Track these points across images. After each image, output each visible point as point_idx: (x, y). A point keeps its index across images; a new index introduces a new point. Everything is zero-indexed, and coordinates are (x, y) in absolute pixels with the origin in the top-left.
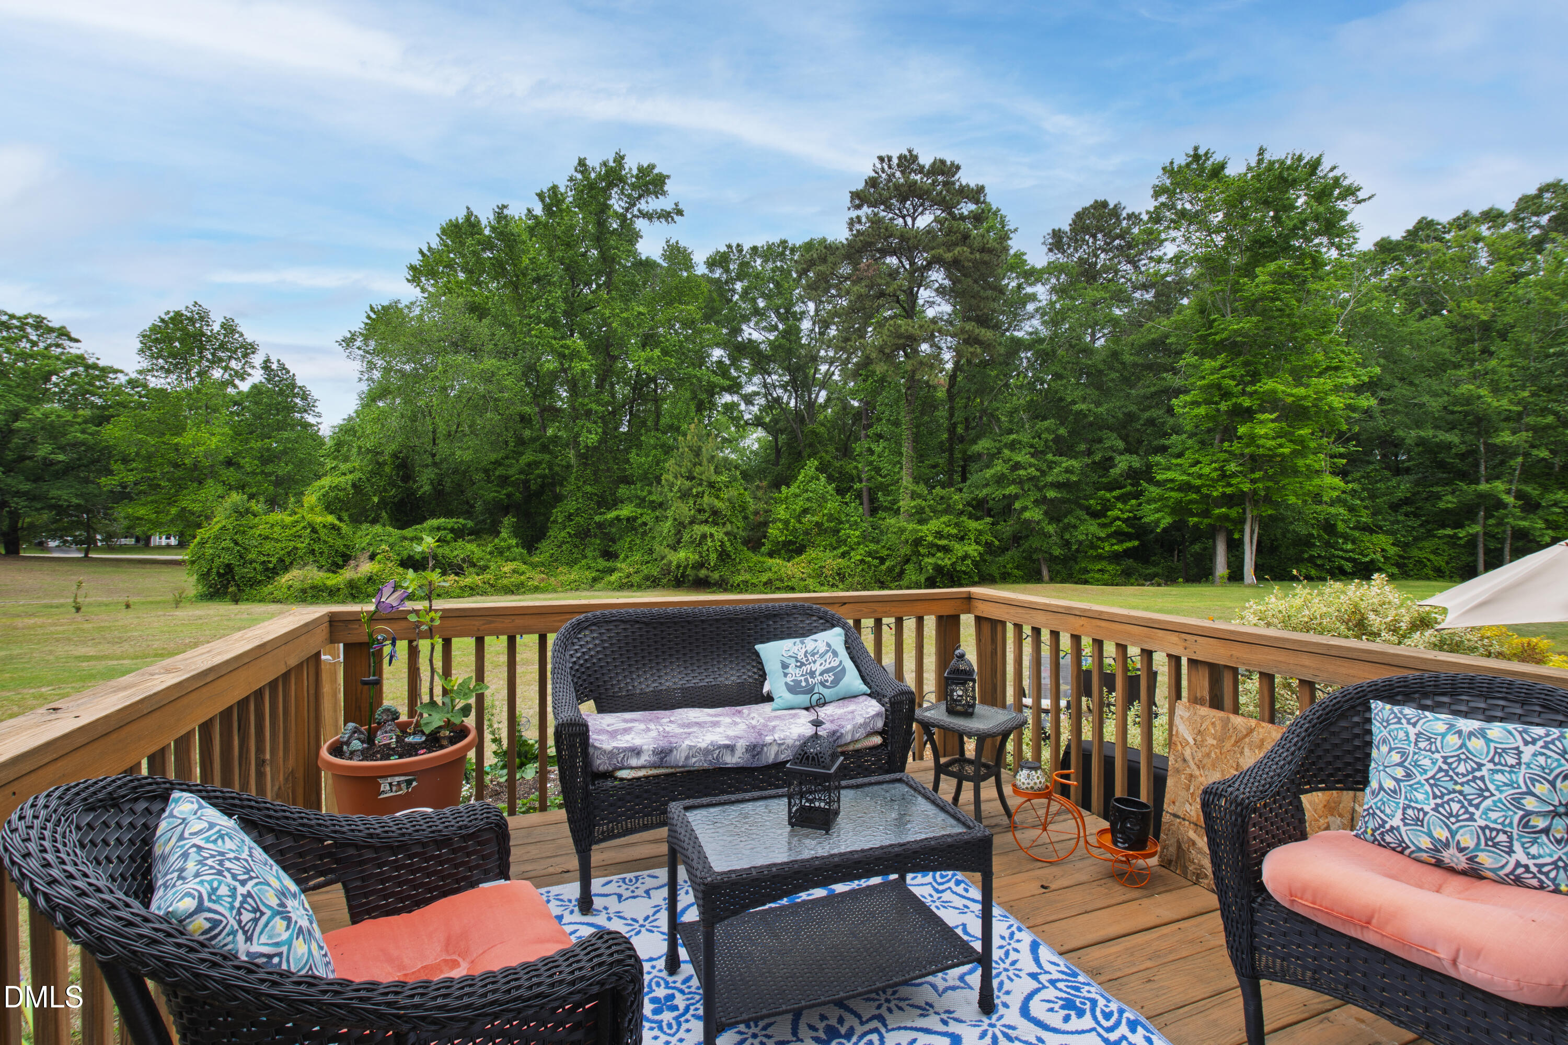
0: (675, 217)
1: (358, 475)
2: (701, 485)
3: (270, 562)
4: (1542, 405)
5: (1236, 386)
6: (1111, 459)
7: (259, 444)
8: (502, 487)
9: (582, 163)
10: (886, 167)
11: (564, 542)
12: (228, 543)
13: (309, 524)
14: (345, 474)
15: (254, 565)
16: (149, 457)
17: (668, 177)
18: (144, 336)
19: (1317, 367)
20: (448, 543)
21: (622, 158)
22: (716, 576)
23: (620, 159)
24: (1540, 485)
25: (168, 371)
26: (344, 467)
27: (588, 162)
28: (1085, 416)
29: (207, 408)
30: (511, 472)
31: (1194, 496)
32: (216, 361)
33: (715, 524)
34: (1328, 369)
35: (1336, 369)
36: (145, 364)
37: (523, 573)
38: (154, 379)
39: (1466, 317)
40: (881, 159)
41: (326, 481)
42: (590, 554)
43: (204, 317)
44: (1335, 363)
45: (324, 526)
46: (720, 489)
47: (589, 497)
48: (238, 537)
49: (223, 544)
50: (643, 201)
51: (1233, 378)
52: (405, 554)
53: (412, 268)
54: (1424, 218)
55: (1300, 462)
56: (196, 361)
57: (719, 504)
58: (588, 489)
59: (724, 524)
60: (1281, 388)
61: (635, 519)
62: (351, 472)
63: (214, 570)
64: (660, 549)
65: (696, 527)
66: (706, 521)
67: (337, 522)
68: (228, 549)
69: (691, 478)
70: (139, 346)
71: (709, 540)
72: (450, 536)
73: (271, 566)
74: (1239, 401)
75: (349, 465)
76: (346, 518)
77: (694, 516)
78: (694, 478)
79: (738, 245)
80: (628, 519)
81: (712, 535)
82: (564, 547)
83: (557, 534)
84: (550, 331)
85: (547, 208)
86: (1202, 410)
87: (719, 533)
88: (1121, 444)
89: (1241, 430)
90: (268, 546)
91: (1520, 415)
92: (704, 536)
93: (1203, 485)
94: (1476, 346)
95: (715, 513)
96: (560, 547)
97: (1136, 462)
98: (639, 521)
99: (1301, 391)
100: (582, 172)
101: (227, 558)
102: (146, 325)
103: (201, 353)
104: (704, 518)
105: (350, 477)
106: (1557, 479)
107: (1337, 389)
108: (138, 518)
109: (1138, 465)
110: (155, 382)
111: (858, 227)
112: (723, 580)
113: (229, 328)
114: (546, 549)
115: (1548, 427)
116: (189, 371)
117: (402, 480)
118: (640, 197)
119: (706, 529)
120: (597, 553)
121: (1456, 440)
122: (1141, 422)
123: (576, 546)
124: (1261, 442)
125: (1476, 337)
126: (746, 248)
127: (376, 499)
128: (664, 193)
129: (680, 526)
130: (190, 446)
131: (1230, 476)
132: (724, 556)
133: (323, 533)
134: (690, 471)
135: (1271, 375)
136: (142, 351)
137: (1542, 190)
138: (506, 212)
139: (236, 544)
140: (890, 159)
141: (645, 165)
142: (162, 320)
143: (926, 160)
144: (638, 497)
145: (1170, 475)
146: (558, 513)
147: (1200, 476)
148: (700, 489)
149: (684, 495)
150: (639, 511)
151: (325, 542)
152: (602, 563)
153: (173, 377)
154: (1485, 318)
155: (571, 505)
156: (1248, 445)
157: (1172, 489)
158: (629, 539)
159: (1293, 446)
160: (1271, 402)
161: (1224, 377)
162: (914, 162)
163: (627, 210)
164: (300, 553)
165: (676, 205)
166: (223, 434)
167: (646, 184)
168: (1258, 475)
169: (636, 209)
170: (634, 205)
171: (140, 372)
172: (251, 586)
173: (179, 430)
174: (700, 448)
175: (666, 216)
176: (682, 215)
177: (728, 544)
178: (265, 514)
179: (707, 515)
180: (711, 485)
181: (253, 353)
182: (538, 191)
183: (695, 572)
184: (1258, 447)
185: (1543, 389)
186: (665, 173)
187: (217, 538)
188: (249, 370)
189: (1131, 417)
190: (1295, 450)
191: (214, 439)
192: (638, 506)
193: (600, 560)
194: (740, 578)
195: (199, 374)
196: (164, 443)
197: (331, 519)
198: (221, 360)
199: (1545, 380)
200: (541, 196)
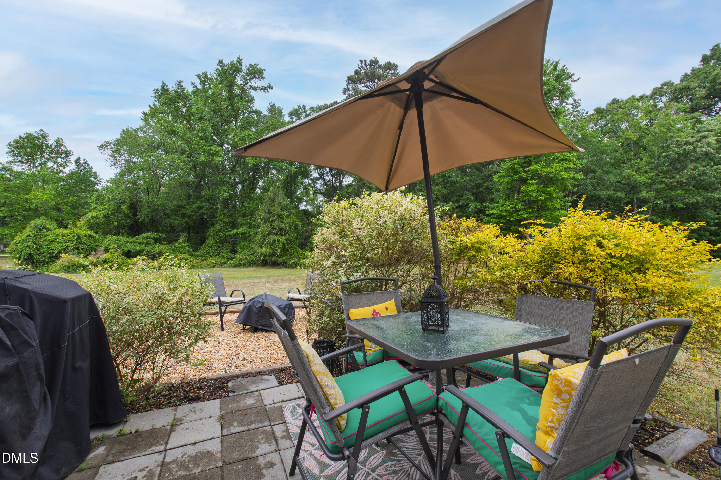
0: (269, 89)
1: (107, 211)
2: (274, 216)
3: (53, 253)
4: (660, 179)
5: (520, 168)
6: (468, 204)
7: (71, 199)
8: (183, 219)
9: (221, 62)
10: (364, 66)
11: (213, 245)
12: (30, 243)
13: (77, 235)
14: (100, 211)
15: (45, 254)
16: (12, 205)
17: (264, 70)
18: (10, 145)
19: (557, 159)
20: (151, 245)
21: (241, 60)
22: (280, 260)
23: (239, 61)
24: (660, 217)
25: (23, 163)
26: (100, 207)
27: (224, 62)
28: (455, 184)
29: (43, 181)
30: (188, 211)
31: (503, 221)
32: (50, 158)
33: (281, 235)
34: (562, 160)
35: (566, 160)
36: (11, 159)
37: (188, 259)
38: (15, 166)
39: (626, 139)
40: (361, 62)
41: (90, 215)
42: (224, 251)
43: (45, 136)
44: (565, 157)
45: (85, 236)
46: (283, 218)
47: (227, 223)
48: (37, 241)
49: (28, 244)
50: (252, 81)
51: (519, 164)
52: (126, 250)
53: (145, 114)
54: (615, 99)
55: (549, 204)
56: (39, 158)
57: (283, 225)
58: (226, 219)
59: (285, 235)
60: (539, 168)
61: (245, 233)
62: (103, 210)
63: (22, 257)
64: (255, 247)
65: (271, 236)
66: (277, 234)
67: (94, 235)
68: (30, 246)
69: (270, 213)
70: (8, 150)
71: (277, 242)
72: (152, 241)
73: (54, 255)
74: (522, 175)
75: (103, 207)
76: (100, 232)
77: (270, 231)
78: (271, 213)
79: (303, 106)
80: (242, 234)
81: (278, 240)
82: (213, 248)
83: (210, 241)
84: (203, 142)
85: (203, 83)
86: (505, 180)
87: (282, 239)
88: (472, 197)
89: (523, 189)
90: (53, 245)
91: (651, 185)
92: (274, 241)
93: (507, 215)
94: (632, 153)
95: (281, 230)
96: (211, 247)
97: (478, 205)
98: (248, 235)
99: (548, 170)
100: (221, 66)
101: (29, 251)
102: (12, 140)
103: (42, 154)
104: (275, 232)
105: (103, 212)
106: (668, 214)
107: (567, 169)
108: (6, 235)
109: (479, 207)
110: (17, 168)
111: (348, 92)
112: (285, 262)
113: (59, 143)
114: (204, 248)
115: (663, 189)
116: (34, 163)
117: (133, 215)
118: (250, 79)
119: (276, 237)
120: (228, 251)
121: (623, 196)
122: (484, 188)
123: (219, 247)
124: (531, 194)
125: (632, 149)
126: (308, 108)
127: (116, 224)
128: (263, 78)
129: (265, 236)
130: (33, 199)
131: (519, 211)
132: (285, 250)
133: (83, 239)
134: (269, 210)
135: (536, 163)
136: (9, 152)
137: (663, 85)
138: (182, 84)
139: (36, 244)
140: (365, 62)
141: (253, 64)
142: (21, 137)
143: (382, 62)
144: (248, 223)
145: (493, 211)
146: (210, 232)
147: (505, 211)
148: (274, 218)
149: (266, 221)
150: (248, 230)
151: (85, 243)
152: (230, 255)
153: (25, 166)
154: (635, 139)
155: (217, 227)
156: (525, 196)
157: (494, 218)
158: (243, 243)
159: (546, 196)
160: (535, 175)
161: (514, 164)
162: (376, 63)
163: (245, 85)
164: (70, 249)
165: (269, 84)
166: (50, 194)
167: (254, 73)
168: (531, 210)
169: (248, 85)
170: (248, 83)
171: (8, 163)
172: (43, 265)
173: (29, 192)
174: (274, 198)
175: (263, 89)
176: (272, 89)
177: (286, 245)
178: (54, 230)
179: (277, 230)
180: (279, 216)
181: (70, 156)
182: (197, 74)
183: (270, 258)
184: (530, 196)
185: (661, 173)
186: (262, 68)
187: (25, 241)
188: (68, 164)
189: (479, 186)
190: (547, 198)
191: (45, 196)
192: (249, 227)
193: (229, 254)
194: (293, 261)
195: (41, 165)
196: (20, 198)
197: (89, 232)
198: (53, 158)
199: (661, 168)
200: (199, 76)
